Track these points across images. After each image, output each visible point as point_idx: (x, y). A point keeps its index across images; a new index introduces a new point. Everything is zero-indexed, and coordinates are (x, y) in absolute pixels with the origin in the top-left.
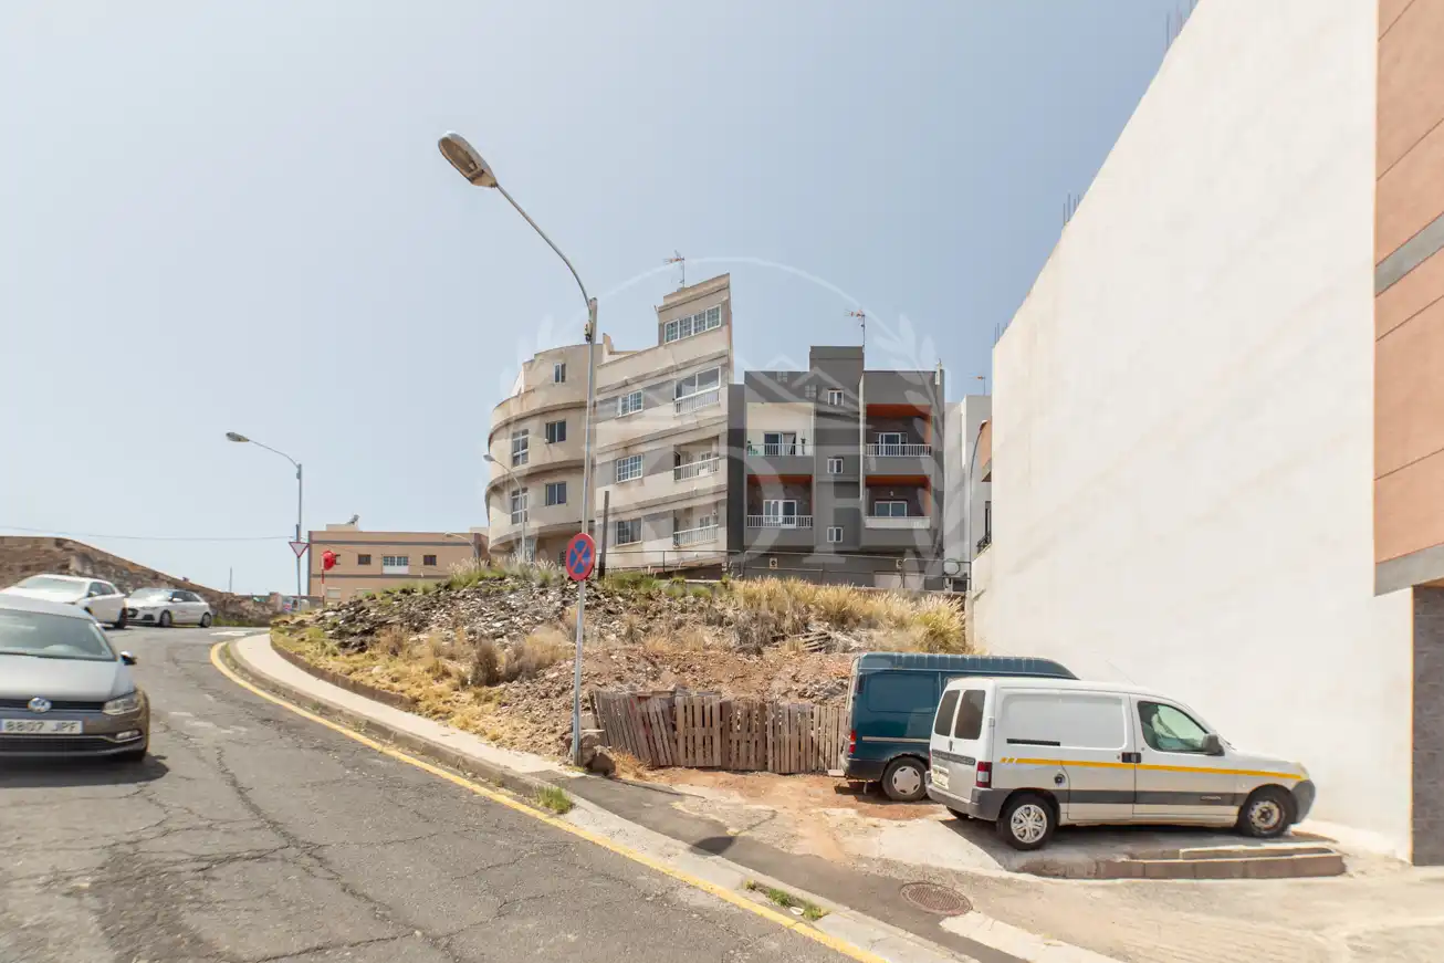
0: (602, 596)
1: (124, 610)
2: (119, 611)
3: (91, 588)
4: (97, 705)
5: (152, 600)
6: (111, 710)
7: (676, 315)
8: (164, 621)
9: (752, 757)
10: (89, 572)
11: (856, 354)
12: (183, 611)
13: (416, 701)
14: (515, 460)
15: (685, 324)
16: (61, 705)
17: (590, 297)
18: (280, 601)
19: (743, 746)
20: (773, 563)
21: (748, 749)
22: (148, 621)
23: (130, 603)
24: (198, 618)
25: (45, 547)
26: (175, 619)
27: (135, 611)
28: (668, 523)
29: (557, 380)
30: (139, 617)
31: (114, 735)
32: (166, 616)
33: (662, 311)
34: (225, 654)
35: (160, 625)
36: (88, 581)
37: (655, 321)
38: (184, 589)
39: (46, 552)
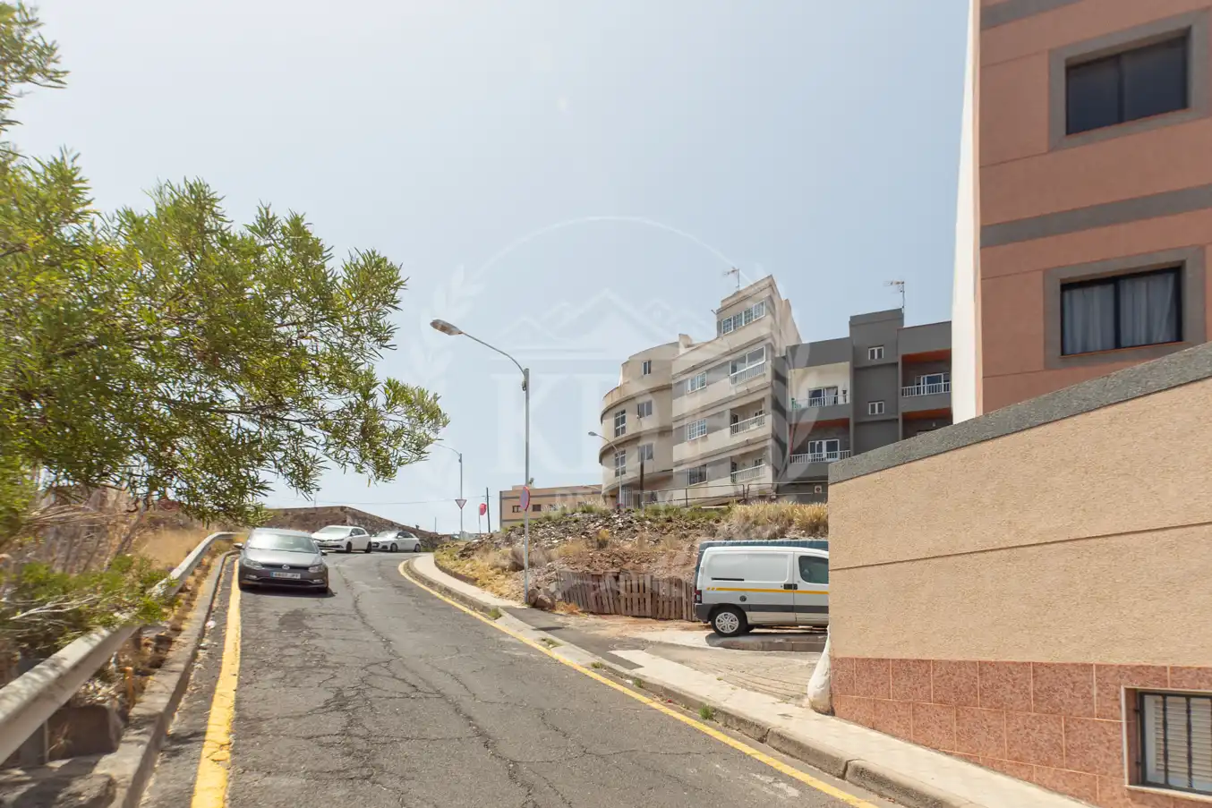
0: (635, 521)
1: (370, 543)
2: (367, 544)
3: (352, 531)
4: (306, 568)
5: (389, 537)
6: (311, 570)
7: (730, 314)
8: (393, 548)
9: (673, 611)
10: (356, 524)
11: (897, 315)
12: (403, 543)
13: (476, 579)
14: (617, 433)
15: (737, 319)
16: (293, 568)
17: (523, 369)
18: (467, 536)
19: (666, 604)
20: (818, 489)
21: (670, 606)
22: (384, 549)
23: (374, 540)
24: (413, 548)
25: (336, 511)
26: (399, 548)
27: (378, 544)
28: (728, 466)
29: (645, 373)
30: (380, 547)
31: (312, 580)
32: (394, 546)
33: (719, 312)
34: (408, 568)
35: (391, 551)
36: (351, 528)
37: (714, 319)
38: (405, 531)
39: (337, 514)
